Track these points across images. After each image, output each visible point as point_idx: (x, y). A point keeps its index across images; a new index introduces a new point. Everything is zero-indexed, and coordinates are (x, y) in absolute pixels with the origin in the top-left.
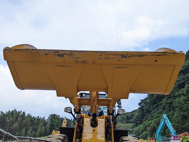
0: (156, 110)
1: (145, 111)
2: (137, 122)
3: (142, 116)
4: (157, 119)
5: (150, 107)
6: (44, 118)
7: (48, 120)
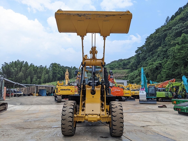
0: (151, 57)
1: (141, 58)
2: (133, 68)
3: (137, 62)
4: (151, 66)
5: (146, 55)
6: (46, 67)
7: (49, 68)
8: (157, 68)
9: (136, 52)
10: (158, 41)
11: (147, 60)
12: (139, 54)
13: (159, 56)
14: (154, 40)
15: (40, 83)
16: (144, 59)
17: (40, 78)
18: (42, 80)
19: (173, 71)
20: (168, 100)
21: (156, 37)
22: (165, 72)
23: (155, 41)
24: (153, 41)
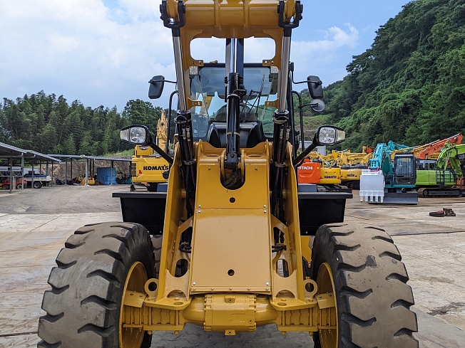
0: (388, 80)
1: (361, 85)
2: (340, 110)
3: (352, 96)
4: (389, 104)
5: (375, 74)
6: (115, 109)
7: (124, 114)
8: (406, 109)
9: (350, 68)
10: (408, 38)
11: (378, 90)
12: (357, 73)
13: (410, 76)
14: (398, 33)
15: (100, 152)
16: (370, 86)
17: (100, 138)
18: (105, 145)
19: (449, 116)
20: (443, 193)
21: (402, 25)
22: (427, 118)
23: (402, 38)
24: (394, 36)
